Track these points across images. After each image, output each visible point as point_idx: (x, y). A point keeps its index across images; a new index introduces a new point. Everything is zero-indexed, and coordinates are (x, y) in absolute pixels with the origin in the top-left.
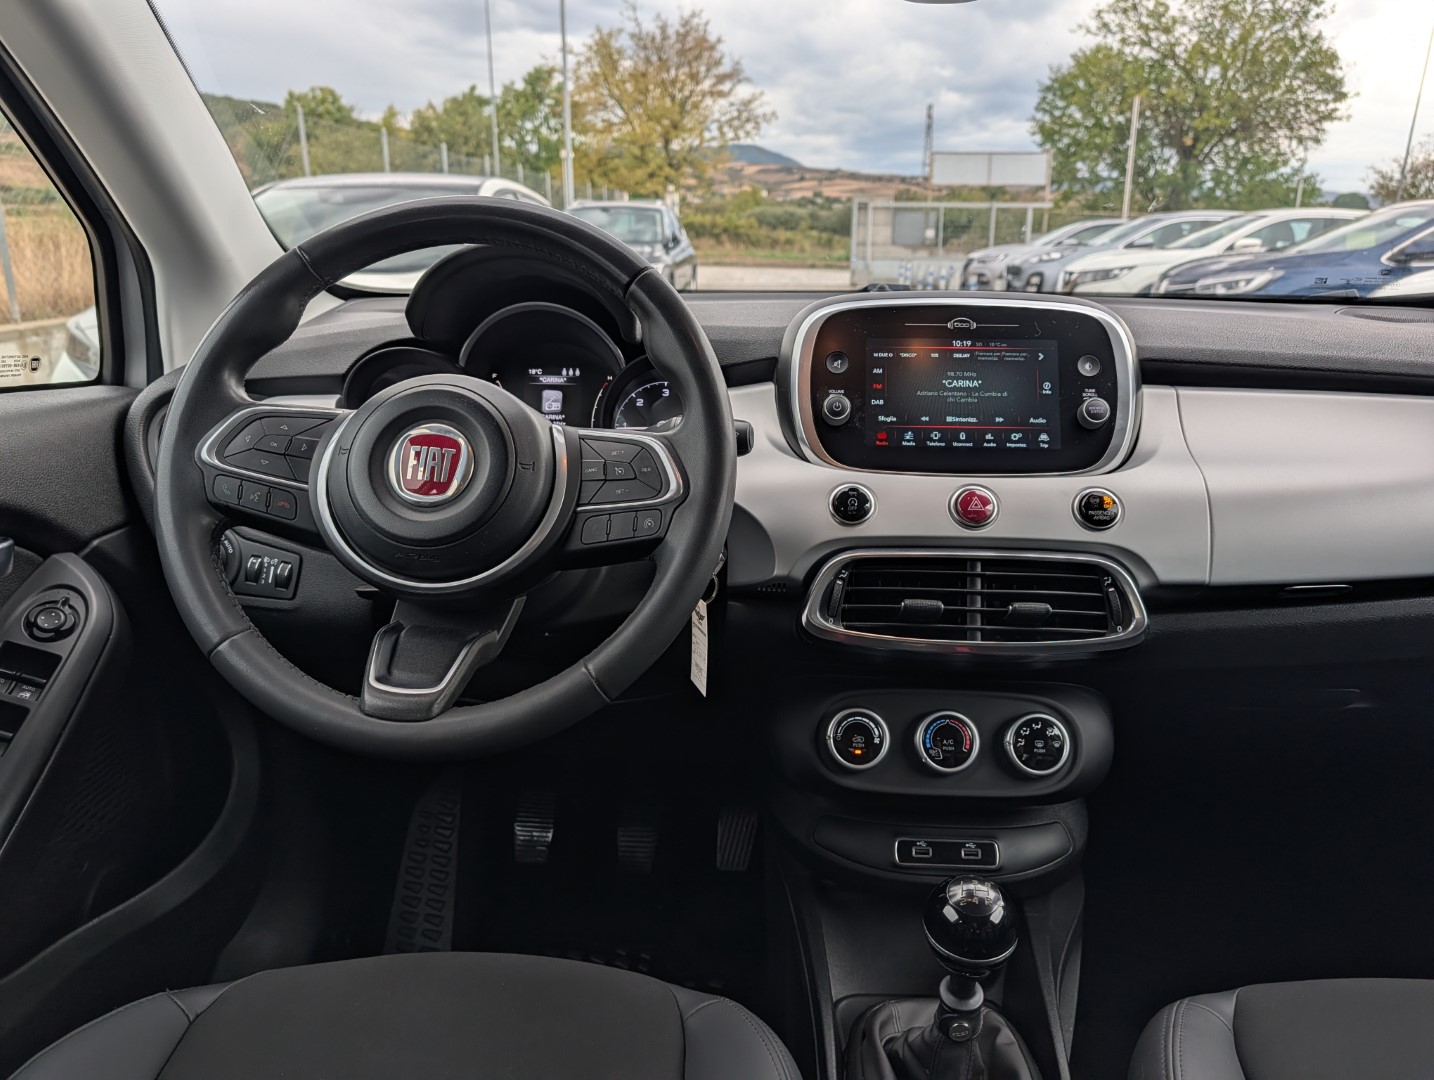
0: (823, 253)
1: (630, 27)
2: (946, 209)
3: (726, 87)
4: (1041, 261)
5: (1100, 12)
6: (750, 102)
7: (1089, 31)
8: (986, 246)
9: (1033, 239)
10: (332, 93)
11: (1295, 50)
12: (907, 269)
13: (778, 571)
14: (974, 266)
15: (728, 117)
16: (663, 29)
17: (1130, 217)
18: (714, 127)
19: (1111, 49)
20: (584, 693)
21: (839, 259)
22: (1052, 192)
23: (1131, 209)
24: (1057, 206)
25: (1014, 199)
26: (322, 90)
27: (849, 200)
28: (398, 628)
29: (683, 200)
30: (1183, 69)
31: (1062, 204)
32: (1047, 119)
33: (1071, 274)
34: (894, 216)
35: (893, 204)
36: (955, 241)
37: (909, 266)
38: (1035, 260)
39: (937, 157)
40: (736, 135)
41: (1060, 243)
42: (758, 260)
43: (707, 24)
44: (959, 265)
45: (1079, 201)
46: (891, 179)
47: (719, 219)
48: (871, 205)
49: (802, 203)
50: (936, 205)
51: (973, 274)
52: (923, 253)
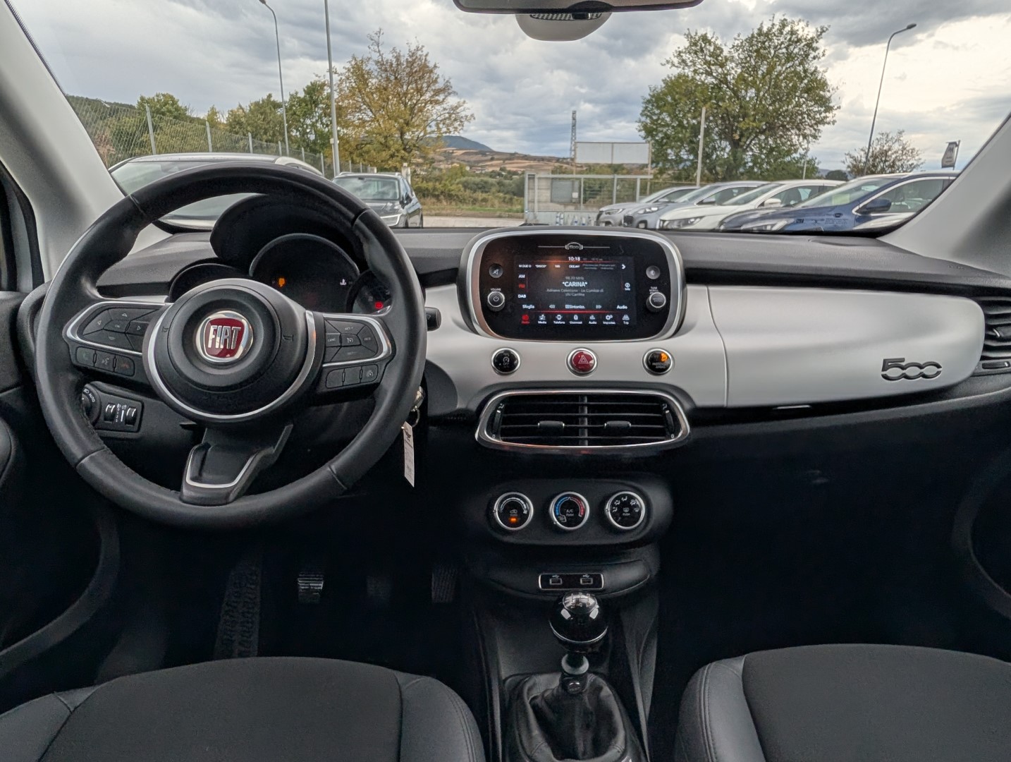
0: (506, 208)
1: (375, 56)
2: (587, 181)
4: (645, 212)
5: (680, 52)
6: (457, 107)
7: (673, 65)
8: (611, 203)
9: (640, 199)
10: (172, 98)
11: (802, 80)
12: (561, 219)
14: (604, 215)
15: (442, 117)
16: (398, 58)
17: (700, 185)
18: (433, 124)
19: (688, 76)
21: (517, 212)
22: (652, 169)
23: (702, 180)
24: (655, 177)
25: (628, 173)
26: (164, 96)
27: (523, 173)
29: (414, 173)
30: (732, 90)
31: (659, 176)
32: (648, 121)
33: (664, 221)
34: (552, 184)
35: (551, 176)
36: (591, 200)
37: (563, 216)
38: (642, 212)
39: (578, 145)
40: (448, 129)
41: (657, 201)
42: (464, 212)
43: (427, 55)
44: (594, 216)
45: (669, 174)
46: (550, 159)
47: (438, 186)
48: (537, 176)
49: (492, 175)
50: (579, 176)
51: (603, 222)
52: (571, 208)
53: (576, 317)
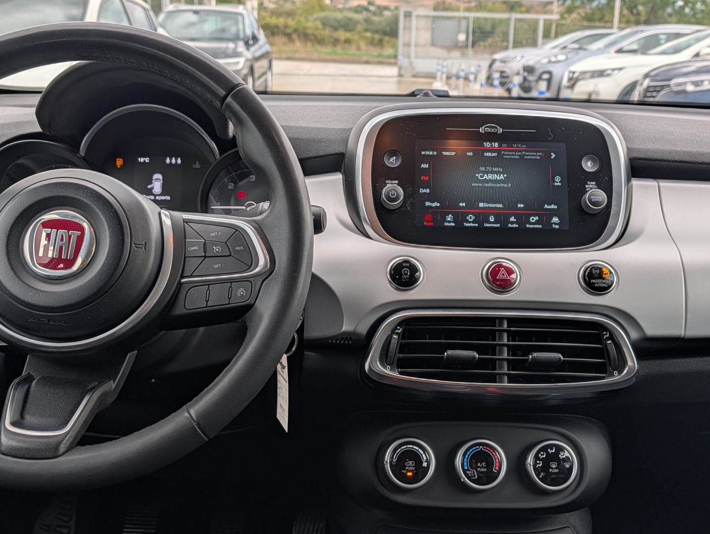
0: (375, 51)
2: (476, 20)
4: (550, 62)
8: (506, 48)
9: (544, 44)
12: (443, 67)
13: (346, 327)
14: (497, 65)
17: (619, 28)
20: (186, 434)
21: (389, 57)
22: (559, 6)
23: (620, 22)
24: (562, 17)
25: (528, 11)
27: (397, 8)
28: (29, 379)
31: (566, 16)
34: (433, 23)
35: (433, 13)
36: (482, 43)
37: (445, 64)
38: (545, 61)
41: (565, 48)
42: (323, 56)
44: (485, 64)
45: (579, 14)
47: (291, 22)
48: (414, 14)
50: (467, 14)
51: (497, 71)
52: (456, 53)
53: (492, 219)
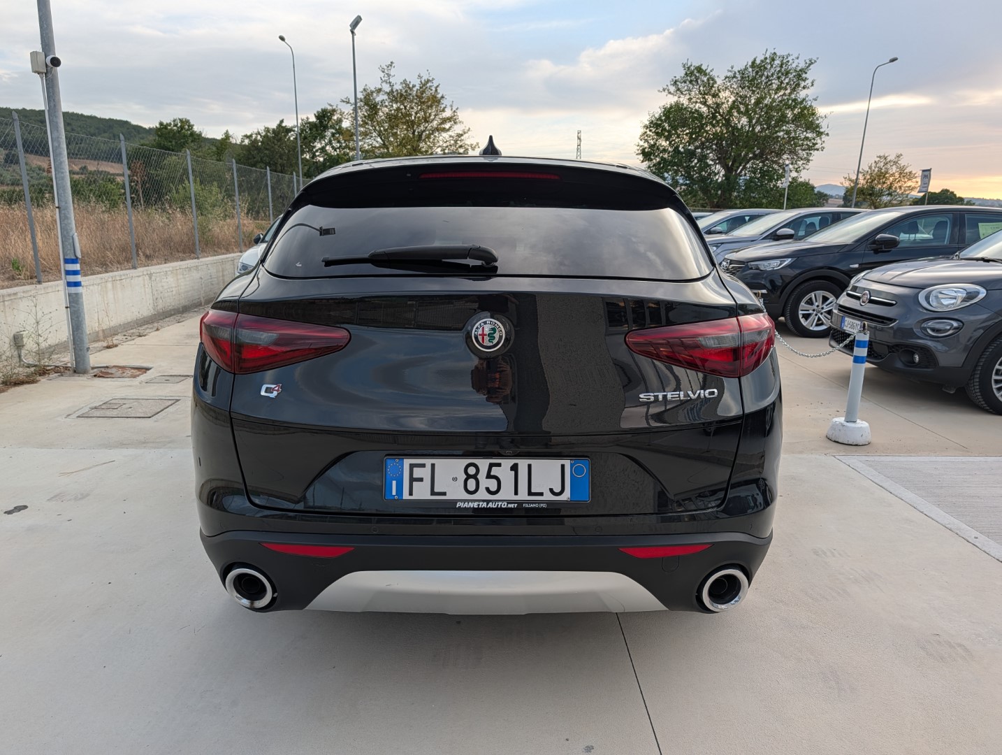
1: (387, 88)
3: (447, 126)
5: (676, 81)
6: (462, 135)
7: (670, 93)
10: (187, 121)
15: (448, 144)
16: (408, 88)
19: (683, 104)
26: (181, 121)
